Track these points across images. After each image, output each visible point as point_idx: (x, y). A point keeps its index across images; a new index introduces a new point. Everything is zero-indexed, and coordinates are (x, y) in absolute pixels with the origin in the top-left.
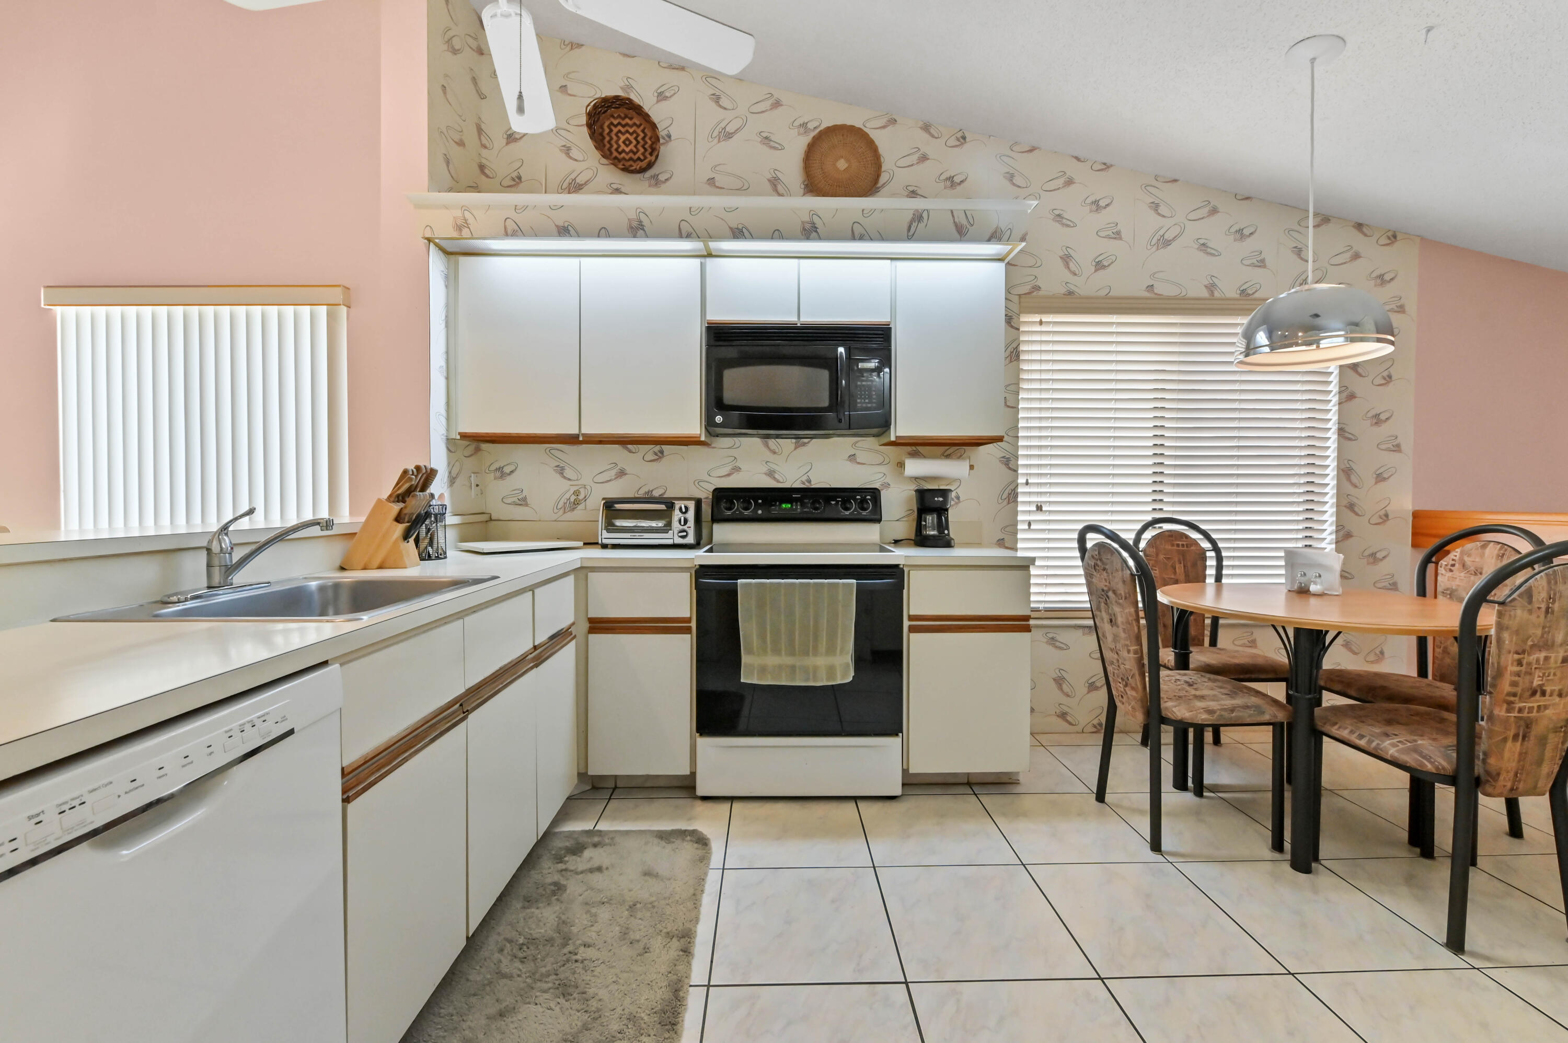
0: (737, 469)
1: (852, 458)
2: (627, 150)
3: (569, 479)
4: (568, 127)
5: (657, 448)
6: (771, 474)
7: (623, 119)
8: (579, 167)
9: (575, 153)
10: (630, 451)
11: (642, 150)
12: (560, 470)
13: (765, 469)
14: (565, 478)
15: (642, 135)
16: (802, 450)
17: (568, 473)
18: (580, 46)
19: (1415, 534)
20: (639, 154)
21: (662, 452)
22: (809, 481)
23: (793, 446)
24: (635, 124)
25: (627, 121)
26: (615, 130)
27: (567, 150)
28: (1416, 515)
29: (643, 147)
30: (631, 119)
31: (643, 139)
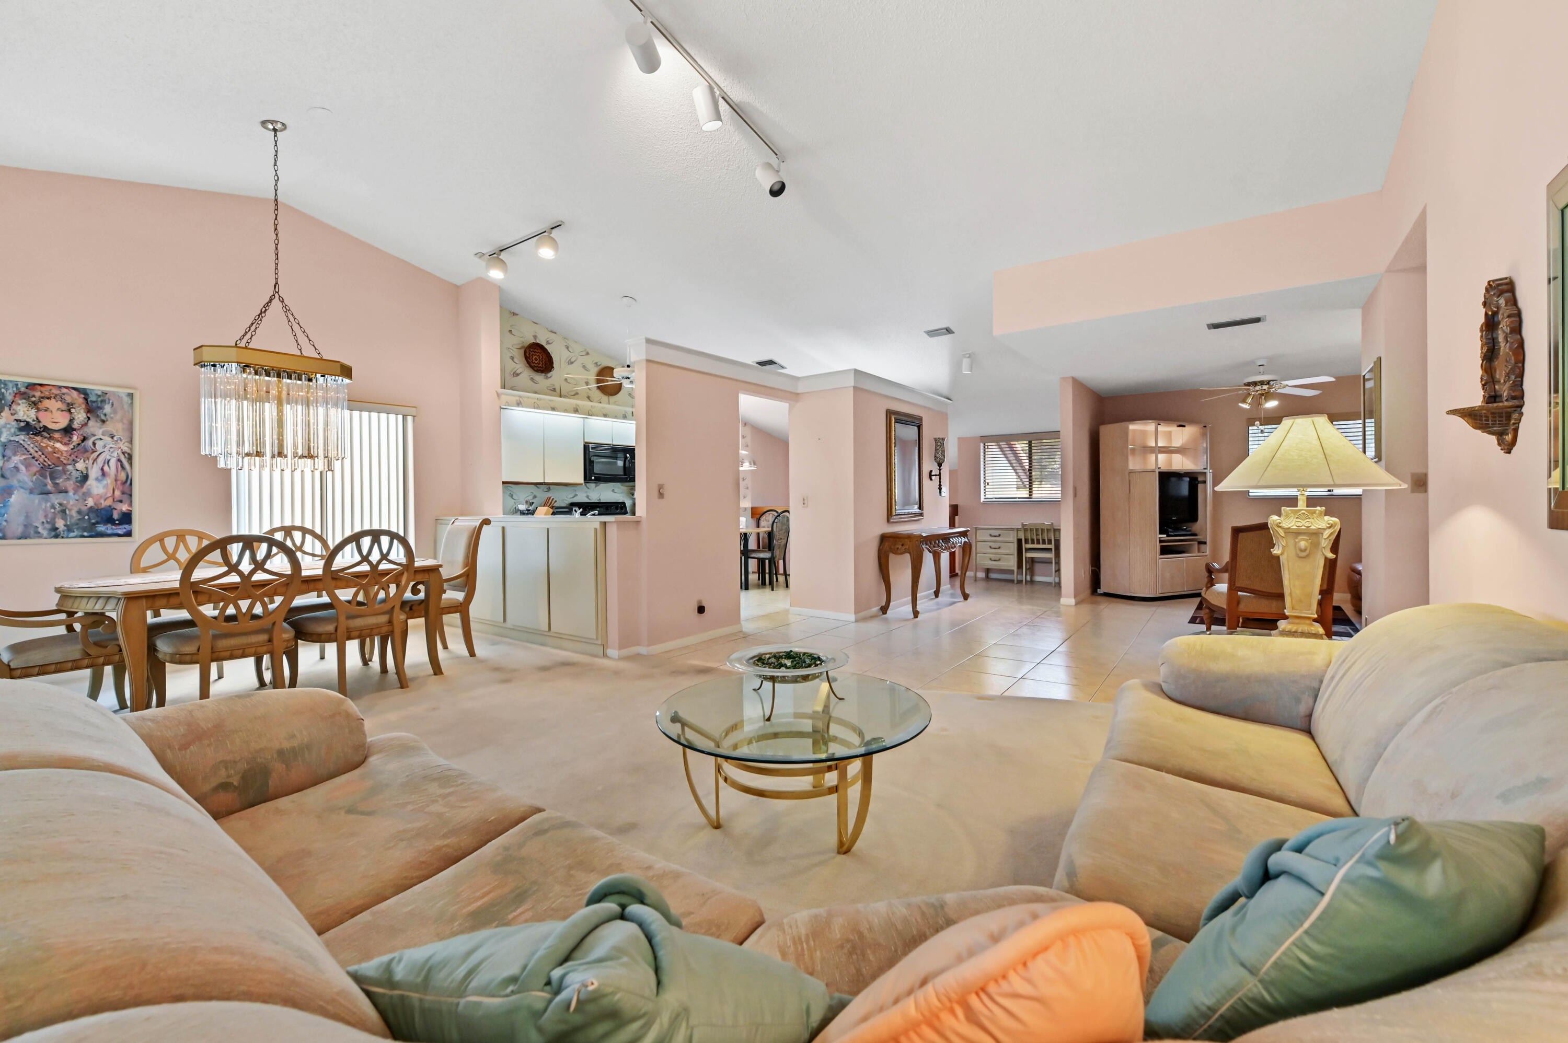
0: (576, 495)
1: (613, 491)
2: (536, 362)
3: (515, 500)
4: (512, 348)
5: (548, 486)
6: (588, 497)
7: (535, 349)
8: (518, 366)
9: (515, 360)
10: (538, 488)
11: (541, 363)
12: (511, 496)
13: (585, 495)
14: (513, 499)
15: (541, 357)
16: (598, 487)
17: (515, 497)
18: (517, 315)
19: (752, 514)
20: (540, 365)
21: (550, 488)
22: (600, 499)
23: (594, 486)
24: (538, 352)
25: (536, 350)
26: (531, 354)
27: (512, 358)
28: (752, 508)
29: (542, 362)
30: (537, 350)
31: (542, 358)
